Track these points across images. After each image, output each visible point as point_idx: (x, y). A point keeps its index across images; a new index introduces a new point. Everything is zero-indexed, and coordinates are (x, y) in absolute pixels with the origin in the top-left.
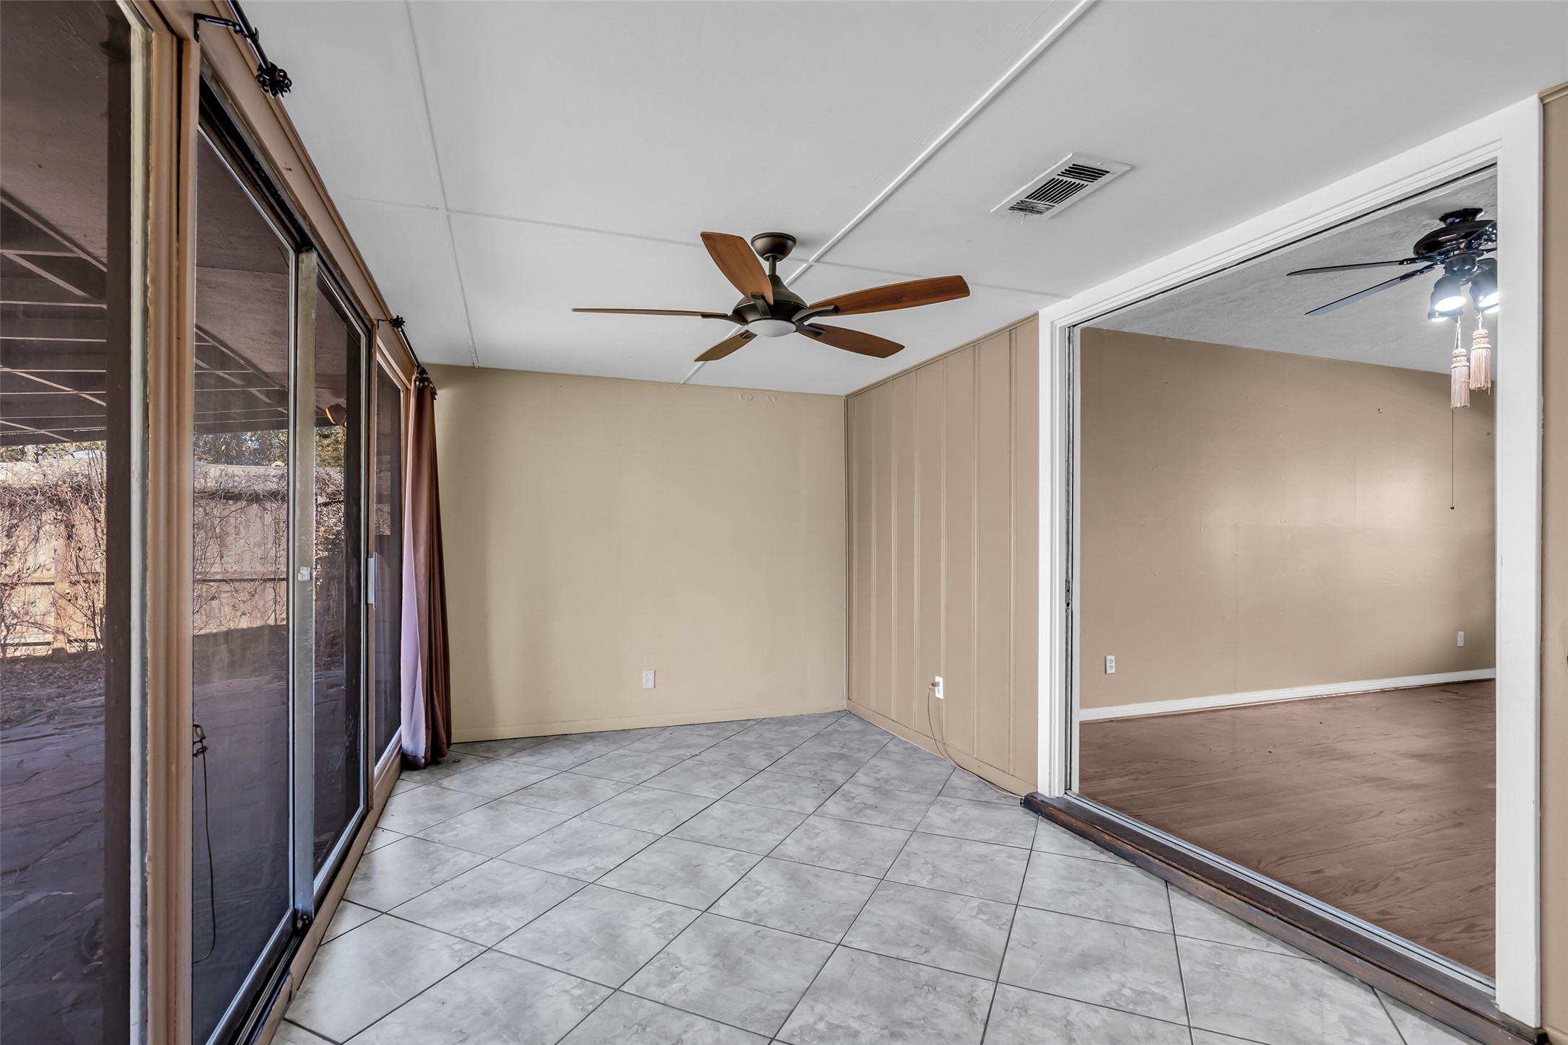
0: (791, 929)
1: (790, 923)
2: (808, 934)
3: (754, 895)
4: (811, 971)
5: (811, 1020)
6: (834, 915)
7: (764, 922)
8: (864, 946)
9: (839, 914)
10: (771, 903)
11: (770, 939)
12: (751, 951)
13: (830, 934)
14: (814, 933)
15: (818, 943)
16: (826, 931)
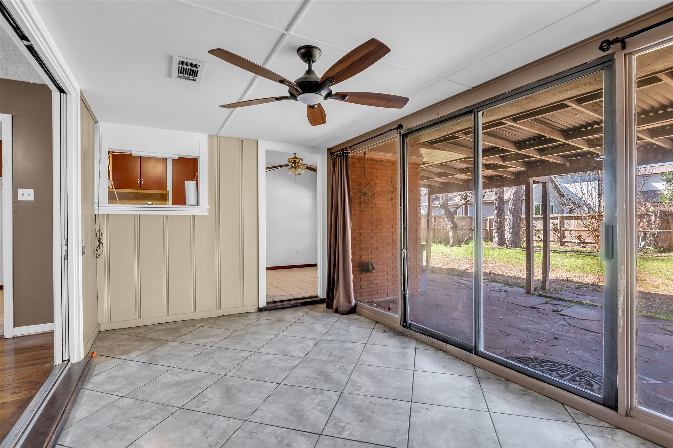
0: (300, 388)
1: (301, 391)
2: (292, 387)
3: (321, 404)
4: (292, 374)
5: (292, 362)
6: (280, 396)
7: (313, 390)
8: (269, 384)
9: (277, 397)
10: (311, 399)
11: (309, 383)
12: (315, 378)
13: (283, 387)
14: (290, 388)
15: (288, 383)
16: (284, 389)
